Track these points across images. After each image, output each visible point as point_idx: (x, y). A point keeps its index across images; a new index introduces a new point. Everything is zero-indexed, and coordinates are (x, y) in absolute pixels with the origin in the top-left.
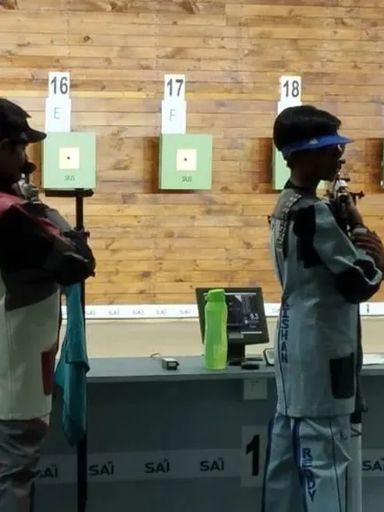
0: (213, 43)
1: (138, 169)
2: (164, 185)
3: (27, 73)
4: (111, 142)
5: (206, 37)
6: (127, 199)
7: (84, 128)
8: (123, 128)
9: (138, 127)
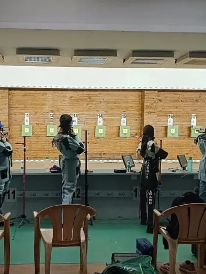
0: (203, 108)
1: (186, 133)
2: (192, 136)
3: (164, 114)
4: (181, 127)
5: (201, 106)
6: (184, 139)
7: (176, 125)
8: (183, 125)
9: (186, 124)
